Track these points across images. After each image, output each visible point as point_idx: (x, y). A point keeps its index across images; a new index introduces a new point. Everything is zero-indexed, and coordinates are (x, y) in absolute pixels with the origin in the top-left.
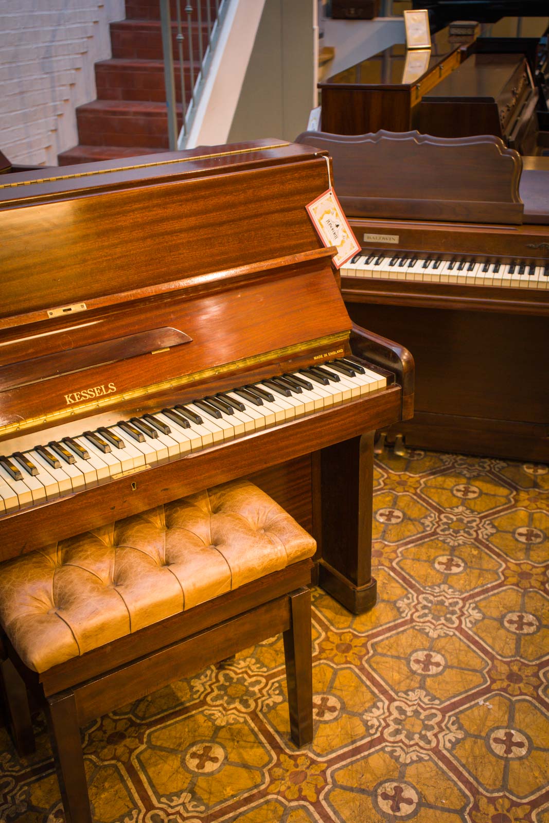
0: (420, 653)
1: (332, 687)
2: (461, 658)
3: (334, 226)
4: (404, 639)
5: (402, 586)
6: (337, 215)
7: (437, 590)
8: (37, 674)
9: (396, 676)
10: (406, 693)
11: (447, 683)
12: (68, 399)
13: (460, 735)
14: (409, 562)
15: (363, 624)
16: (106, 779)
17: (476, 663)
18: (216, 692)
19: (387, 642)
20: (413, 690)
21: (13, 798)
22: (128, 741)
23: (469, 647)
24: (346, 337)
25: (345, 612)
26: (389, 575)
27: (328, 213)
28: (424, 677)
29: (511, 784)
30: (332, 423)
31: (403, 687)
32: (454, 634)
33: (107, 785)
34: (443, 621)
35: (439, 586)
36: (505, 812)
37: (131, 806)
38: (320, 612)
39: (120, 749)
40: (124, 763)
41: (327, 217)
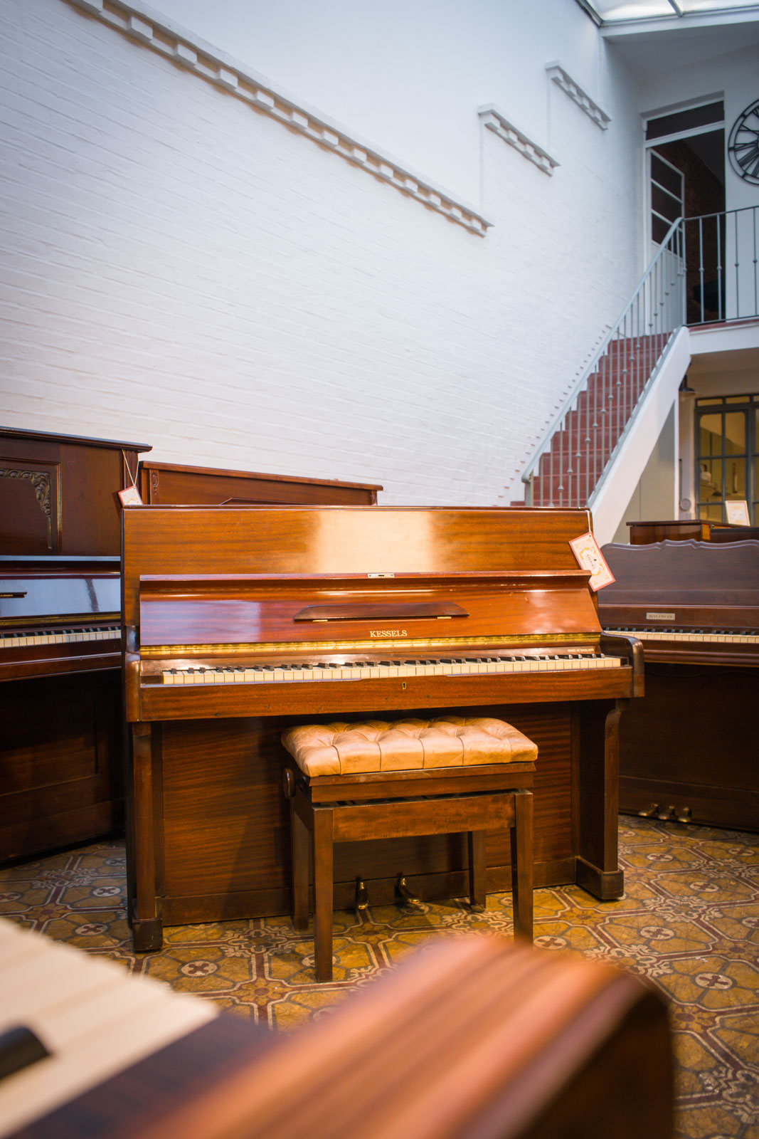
0: (652, 928)
1: (563, 934)
2: (691, 934)
3: (592, 560)
4: (641, 919)
5: (653, 893)
6: (595, 552)
7: (686, 898)
8: (309, 778)
9: (624, 936)
10: (630, 945)
11: (670, 945)
12: (372, 634)
13: (669, 971)
14: (666, 882)
15: (606, 908)
16: (354, 949)
17: (703, 938)
18: (462, 923)
19: (625, 919)
20: (637, 945)
21: (283, 947)
22: (379, 936)
23: (701, 930)
24: (596, 639)
25: (594, 900)
26: (644, 886)
27: (588, 549)
28: (649, 940)
29: (705, 1001)
30: (569, 682)
31: (628, 942)
32: (691, 922)
33: (354, 952)
34: (683, 914)
35: (689, 897)
36: (691, 1013)
37: (369, 963)
38: (572, 897)
39: (372, 938)
40: (372, 945)
41: (586, 552)
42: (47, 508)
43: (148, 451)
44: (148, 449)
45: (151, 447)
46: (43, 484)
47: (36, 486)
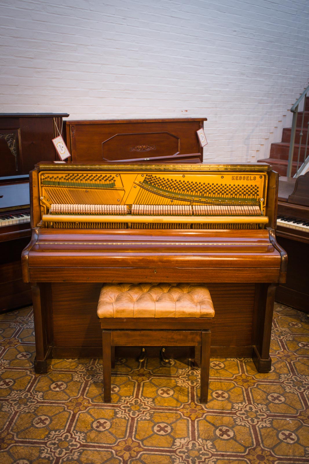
0: (276, 394)
1: (229, 391)
2: (293, 402)
4: (273, 387)
5: (289, 370)
7: (304, 377)
9: (259, 397)
10: (258, 404)
11: (279, 408)
13: (268, 426)
14: (299, 363)
15: (260, 377)
16: (129, 384)
17: (298, 406)
18: (185, 376)
19: (265, 386)
20: (262, 404)
22: (144, 378)
23: (300, 400)
25: (256, 370)
26: (287, 365)
28: (270, 402)
29: (276, 449)
31: (258, 402)
32: (297, 394)
34: (296, 388)
35: (306, 376)
36: (265, 456)
37: (132, 394)
38: (246, 366)
39: (140, 379)
40: (138, 383)
42: (14, 151)
43: (67, 117)
44: (67, 116)
45: (69, 115)
46: (12, 139)
47: (8, 141)
